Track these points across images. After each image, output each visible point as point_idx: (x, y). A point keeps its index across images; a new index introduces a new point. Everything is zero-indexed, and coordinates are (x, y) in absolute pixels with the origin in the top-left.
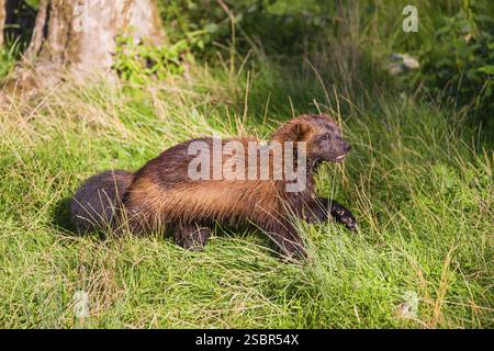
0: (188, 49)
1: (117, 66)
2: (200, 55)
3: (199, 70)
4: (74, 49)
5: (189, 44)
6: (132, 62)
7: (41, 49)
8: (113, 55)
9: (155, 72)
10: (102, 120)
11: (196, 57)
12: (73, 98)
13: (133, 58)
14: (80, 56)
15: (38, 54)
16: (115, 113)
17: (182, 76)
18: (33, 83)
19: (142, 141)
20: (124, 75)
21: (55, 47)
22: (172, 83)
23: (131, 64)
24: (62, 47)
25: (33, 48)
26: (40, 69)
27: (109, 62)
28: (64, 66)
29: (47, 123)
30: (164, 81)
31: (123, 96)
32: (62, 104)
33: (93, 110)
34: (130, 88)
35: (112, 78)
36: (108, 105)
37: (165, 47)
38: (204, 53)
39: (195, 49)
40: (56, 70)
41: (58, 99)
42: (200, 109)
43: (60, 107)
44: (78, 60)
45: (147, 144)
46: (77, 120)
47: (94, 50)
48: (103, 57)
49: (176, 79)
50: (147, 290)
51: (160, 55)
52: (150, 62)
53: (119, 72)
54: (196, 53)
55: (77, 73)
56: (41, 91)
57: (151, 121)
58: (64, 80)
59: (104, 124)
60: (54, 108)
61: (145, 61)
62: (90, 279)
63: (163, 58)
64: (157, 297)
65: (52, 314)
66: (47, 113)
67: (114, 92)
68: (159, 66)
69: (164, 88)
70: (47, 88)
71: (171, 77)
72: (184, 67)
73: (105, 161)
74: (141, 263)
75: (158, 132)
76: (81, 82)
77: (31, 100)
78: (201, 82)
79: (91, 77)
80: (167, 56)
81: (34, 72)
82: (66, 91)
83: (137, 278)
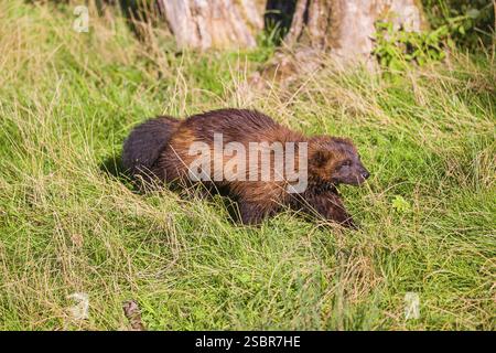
0: (449, 34)
1: (377, 52)
2: (461, 41)
3: (460, 56)
4: (334, 35)
5: (450, 31)
6: (393, 48)
7: (301, 34)
8: (373, 40)
9: (415, 59)
10: (361, 106)
11: (457, 43)
12: (333, 84)
13: (393, 44)
14: (340, 41)
15: (298, 40)
16: (374, 99)
17: (444, 62)
18: (292, 68)
19: (402, 128)
20: (384, 61)
21: (315, 32)
22: (432, 69)
23: (391, 50)
24: (323, 33)
25: (293, 34)
26: (300, 54)
27: (369, 48)
28: (323, 52)
29: (307, 109)
30: (424, 67)
31: (382, 82)
32: (321, 90)
33: (352, 96)
34: (390, 74)
35: (371, 64)
36: (367, 91)
37: (426, 33)
38: (464, 39)
39: (455, 35)
40: (316, 56)
41: (317, 85)
42: (461, 96)
43: (319, 93)
44: (338, 46)
45: (406, 130)
46: (336, 106)
47: (354, 36)
48: (364, 43)
49: (436, 65)
50: (406, 277)
51: (420, 41)
52: (410, 48)
53: (379, 58)
54: (456, 39)
55: (337, 59)
56: (301, 76)
57: (411, 108)
58: (323, 66)
59: (363, 110)
60: (313, 94)
61: (405, 47)
62: (348, 265)
63: (424, 44)
64: (415, 285)
65: (310, 300)
66: (306, 99)
67: (374, 78)
68: (420, 53)
69: (425, 74)
70: (306, 74)
71: (431, 64)
72: (444, 53)
73: (364, 147)
74: (399, 251)
75: (418, 118)
76: (340, 68)
77: (291, 86)
78: (462, 68)
79: (350, 63)
80: (427, 42)
81: (294, 57)
82: (326, 76)
83: (395, 265)
